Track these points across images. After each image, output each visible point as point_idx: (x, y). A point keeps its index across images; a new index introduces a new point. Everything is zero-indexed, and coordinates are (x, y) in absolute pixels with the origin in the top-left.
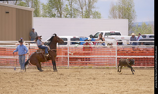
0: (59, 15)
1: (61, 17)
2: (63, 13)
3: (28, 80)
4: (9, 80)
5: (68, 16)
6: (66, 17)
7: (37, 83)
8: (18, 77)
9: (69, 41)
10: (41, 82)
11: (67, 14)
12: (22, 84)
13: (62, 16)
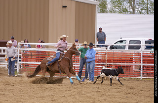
0: (131, 10)
1: (134, 13)
2: (137, 7)
3: (89, 95)
4: (64, 94)
5: (143, 11)
6: (140, 13)
7: (100, 99)
8: (75, 90)
9: (143, 45)
10: (104, 97)
11: (142, 9)
12: (81, 99)
13: (136, 12)
